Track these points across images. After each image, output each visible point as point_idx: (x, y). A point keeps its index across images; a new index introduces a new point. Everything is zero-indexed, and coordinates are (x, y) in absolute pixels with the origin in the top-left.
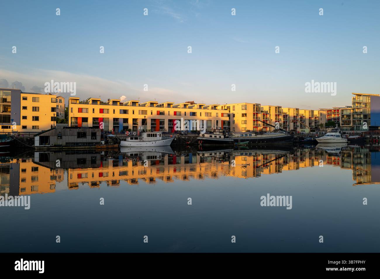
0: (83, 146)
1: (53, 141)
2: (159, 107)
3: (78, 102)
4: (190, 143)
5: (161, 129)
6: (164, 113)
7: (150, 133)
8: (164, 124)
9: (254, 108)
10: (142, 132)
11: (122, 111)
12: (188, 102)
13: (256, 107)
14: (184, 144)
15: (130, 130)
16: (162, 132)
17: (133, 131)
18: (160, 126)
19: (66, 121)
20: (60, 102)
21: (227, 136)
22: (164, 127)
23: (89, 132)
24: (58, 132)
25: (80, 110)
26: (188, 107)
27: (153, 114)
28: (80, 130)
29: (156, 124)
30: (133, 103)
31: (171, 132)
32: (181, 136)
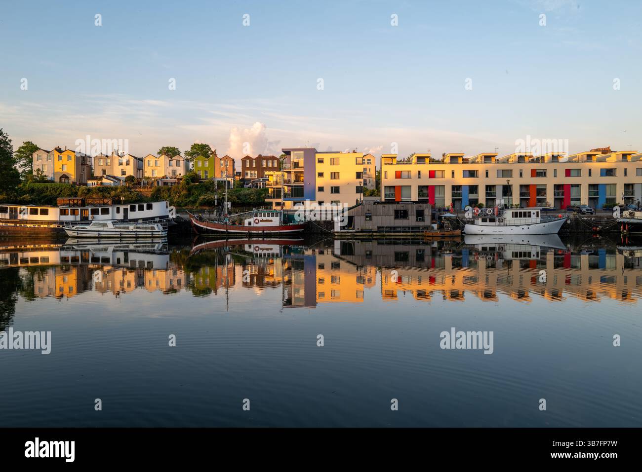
0: (403, 232)
1: (360, 223)
2: (535, 162)
3: (395, 161)
4: (600, 230)
5: (539, 204)
6: (545, 173)
7: (518, 211)
8: (545, 193)
10: (503, 209)
11: (468, 173)
12: (597, 150)
14: (588, 231)
15: (480, 206)
16: (541, 208)
17: (487, 206)
18: (538, 197)
19: (377, 192)
20: (368, 163)
22: (546, 199)
23: (412, 210)
24: (366, 211)
25: (398, 175)
26: (597, 158)
27: (523, 176)
28: (399, 207)
29: (529, 194)
30: (486, 157)
31: (562, 208)
32: (581, 215)
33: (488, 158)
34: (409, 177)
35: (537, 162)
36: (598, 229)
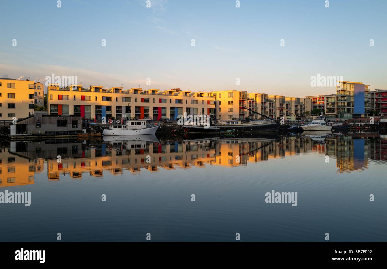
0: (63, 135)
1: (31, 129)
3: (58, 88)
4: (175, 132)
5: (146, 117)
6: (149, 100)
7: (134, 121)
8: (149, 112)
9: (240, 95)
10: (126, 120)
11: (105, 98)
12: (174, 89)
13: (242, 94)
14: (170, 132)
15: (113, 118)
16: (147, 120)
17: (117, 119)
18: (145, 114)
19: (45, 108)
20: (38, 89)
21: (213, 124)
22: (149, 115)
23: (70, 121)
24: (36, 120)
25: (60, 97)
26: (174, 94)
27: (137, 101)
28: (61, 118)
29: (139, 112)
30: (116, 89)
31: (157, 120)
32: (167, 124)
33: (117, 90)
34: (68, 99)
35: (144, 94)
36: (174, 131)
